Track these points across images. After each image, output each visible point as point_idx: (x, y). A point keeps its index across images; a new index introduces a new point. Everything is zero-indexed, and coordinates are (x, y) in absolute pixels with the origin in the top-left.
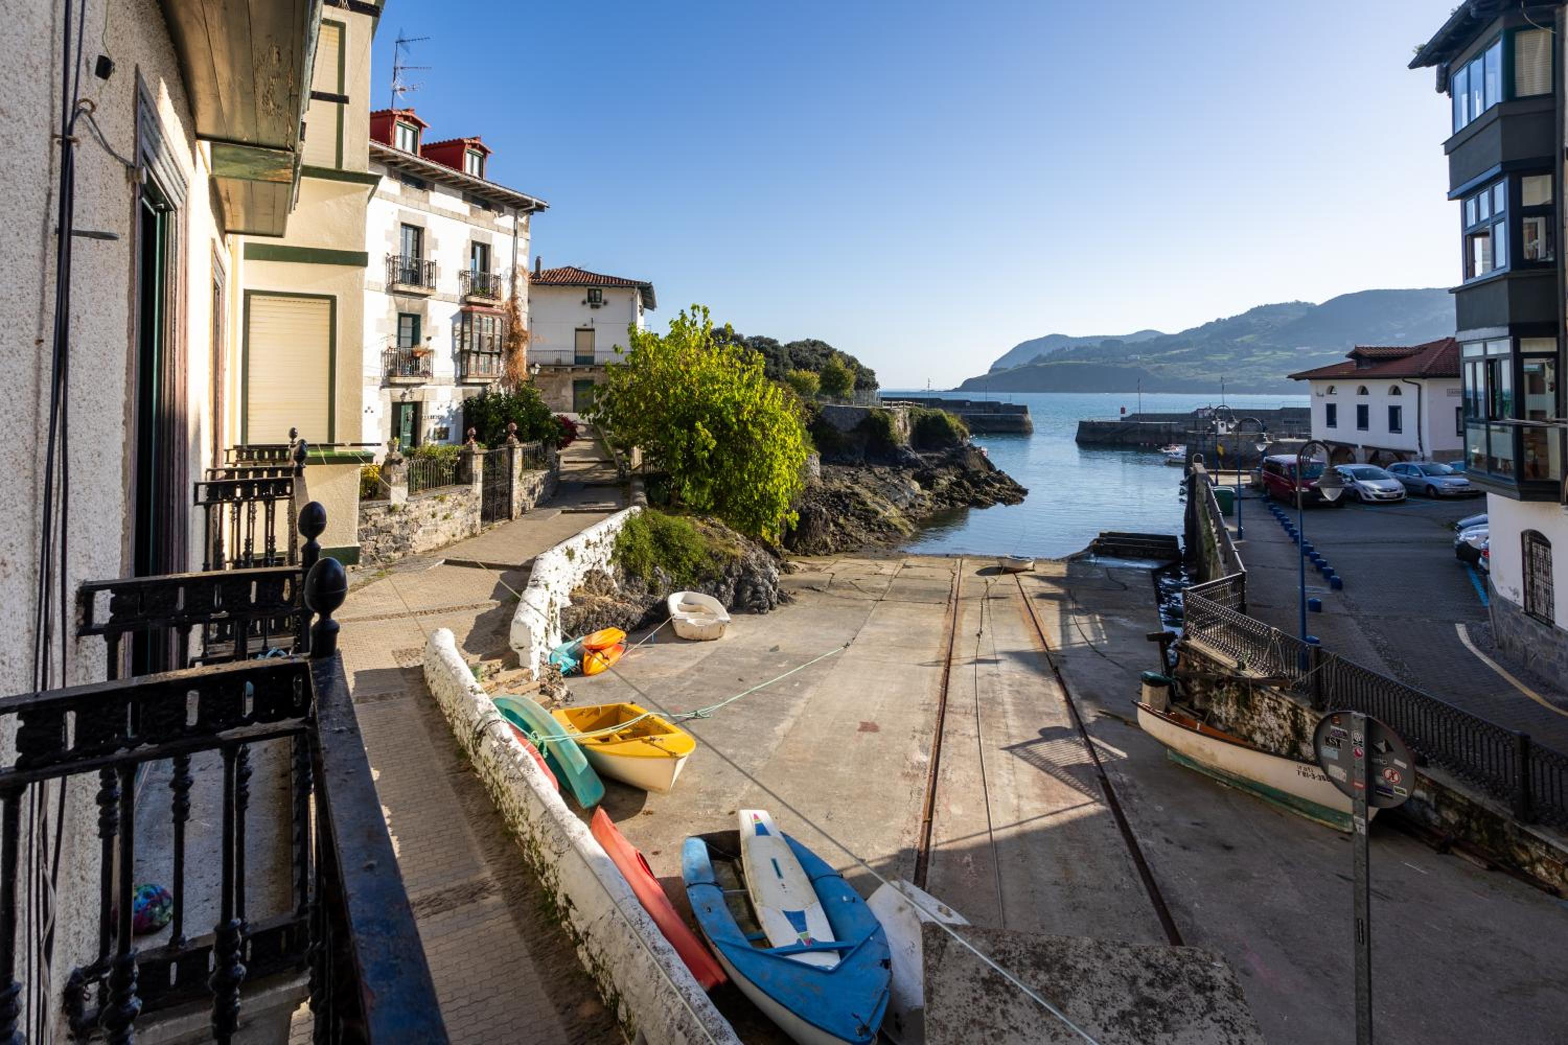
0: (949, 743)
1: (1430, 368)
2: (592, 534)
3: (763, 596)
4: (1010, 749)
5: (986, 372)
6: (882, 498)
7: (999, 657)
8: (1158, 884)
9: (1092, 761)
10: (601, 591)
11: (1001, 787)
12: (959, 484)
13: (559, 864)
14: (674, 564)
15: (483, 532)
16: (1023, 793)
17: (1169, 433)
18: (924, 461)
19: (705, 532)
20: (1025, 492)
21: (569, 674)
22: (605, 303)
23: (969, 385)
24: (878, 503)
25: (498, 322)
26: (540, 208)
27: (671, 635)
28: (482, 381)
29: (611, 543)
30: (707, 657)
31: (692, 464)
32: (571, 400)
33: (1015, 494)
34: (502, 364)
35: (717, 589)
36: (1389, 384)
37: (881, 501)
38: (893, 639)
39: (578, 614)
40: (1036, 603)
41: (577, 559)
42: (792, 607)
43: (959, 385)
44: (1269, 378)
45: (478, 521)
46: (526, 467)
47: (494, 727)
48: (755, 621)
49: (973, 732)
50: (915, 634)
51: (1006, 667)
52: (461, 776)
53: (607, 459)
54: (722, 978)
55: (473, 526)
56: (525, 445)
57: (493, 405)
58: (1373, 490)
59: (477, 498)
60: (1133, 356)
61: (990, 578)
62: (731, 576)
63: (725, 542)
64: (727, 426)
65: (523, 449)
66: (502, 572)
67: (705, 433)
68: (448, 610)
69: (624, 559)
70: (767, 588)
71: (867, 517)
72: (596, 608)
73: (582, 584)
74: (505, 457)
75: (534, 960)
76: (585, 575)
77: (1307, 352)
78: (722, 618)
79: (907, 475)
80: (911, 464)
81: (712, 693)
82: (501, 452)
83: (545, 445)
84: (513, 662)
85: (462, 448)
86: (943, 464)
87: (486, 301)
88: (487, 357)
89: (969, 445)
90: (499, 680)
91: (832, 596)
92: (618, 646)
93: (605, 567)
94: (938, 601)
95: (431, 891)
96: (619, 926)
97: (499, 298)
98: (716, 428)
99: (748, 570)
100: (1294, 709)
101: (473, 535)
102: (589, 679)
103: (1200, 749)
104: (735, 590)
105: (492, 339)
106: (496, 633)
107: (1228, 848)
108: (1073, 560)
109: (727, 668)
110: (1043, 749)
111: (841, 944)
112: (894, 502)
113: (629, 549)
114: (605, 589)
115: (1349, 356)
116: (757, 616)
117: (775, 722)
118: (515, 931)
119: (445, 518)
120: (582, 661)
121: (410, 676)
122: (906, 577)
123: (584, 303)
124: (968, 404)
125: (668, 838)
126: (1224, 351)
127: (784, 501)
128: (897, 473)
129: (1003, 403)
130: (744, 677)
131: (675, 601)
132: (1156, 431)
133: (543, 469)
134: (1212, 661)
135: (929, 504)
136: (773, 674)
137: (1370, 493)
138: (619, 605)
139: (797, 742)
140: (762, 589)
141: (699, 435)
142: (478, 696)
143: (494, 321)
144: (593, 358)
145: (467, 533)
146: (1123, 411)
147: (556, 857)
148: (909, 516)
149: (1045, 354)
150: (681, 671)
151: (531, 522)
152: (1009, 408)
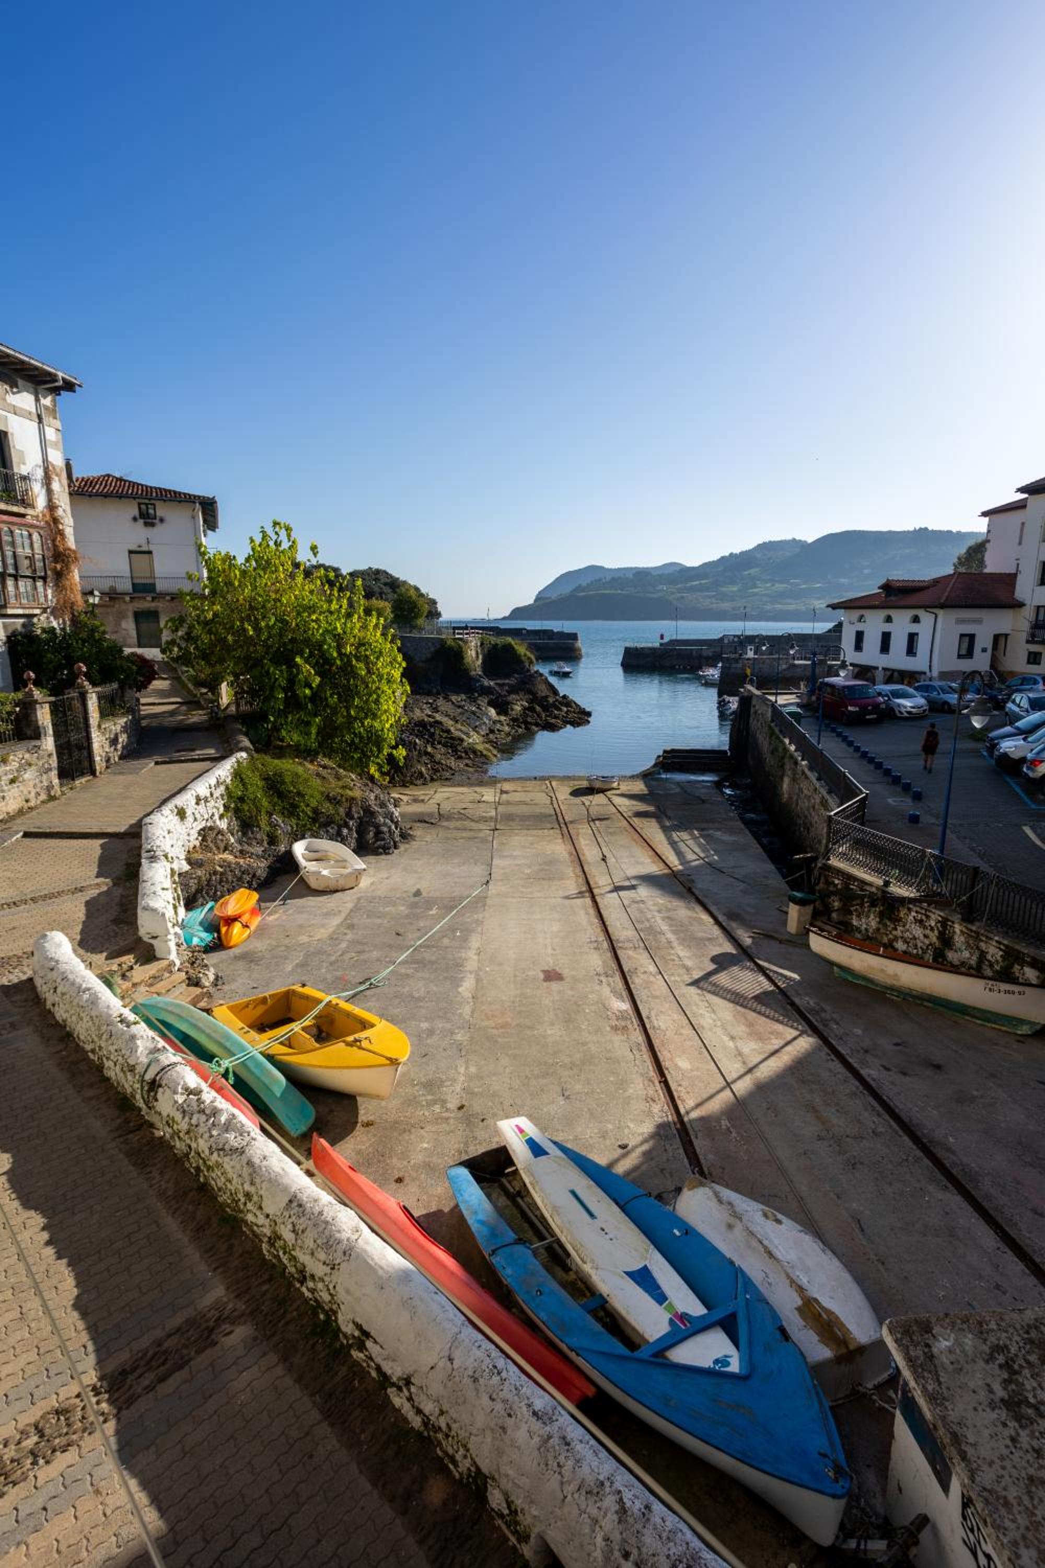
0: (636, 982)
1: (947, 599)
2: (201, 788)
3: (387, 836)
4: (695, 983)
5: (531, 601)
6: (462, 725)
7: (634, 882)
8: (907, 1120)
9: (772, 988)
10: (218, 848)
11: (710, 1029)
12: (531, 709)
13: (334, 1278)
14: (291, 811)
15: (63, 793)
16: (734, 1033)
17: (700, 657)
18: (497, 688)
19: (318, 775)
20: (589, 714)
21: (209, 949)
22: (162, 520)
23: (517, 613)
24: (461, 731)
25: (36, 537)
26: (69, 386)
27: (306, 889)
28: (27, 612)
29: (222, 795)
30: (351, 911)
31: (294, 703)
32: (134, 633)
33: (581, 717)
34: (49, 592)
35: (339, 833)
36: (911, 613)
37: (463, 728)
38: (528, 871)
39: (199, 878)
40: (636, 821)
41: (190, 819)
42: (415, 844)
43: (507, 614)
44: (768, 607)
45: (56, 781)
46: (105, 714)
47: (173, 1073)
48: (383, 863)
49: (652, 968)
50: (545, 863)
51: (644, 892)
52: (134, 1138)
53: (190, 698)
54: (591, 1391)
55: (50, 788)
56: (98, 689)
57: (47, 642)
58: (905, 707)
59: (50, 755)
60: (660, 587)
61: (586, 799)
62: (352, 818)
63: (340, 783)
64: (328, 661)
65: (97, 693)
66: (102, 841)
67: (307, 669)
68: (45, 897)
69: (237, 811)
70: (390, 827)
71: (453, 745)
72: (218, 868)
73: (197, 843)
74: (77, 704)
75: (332, 1425)
76: (199, 834)
77: (799, 585)
78: (357, 867)
79: (483, 701)
80: (486, 691)
81: (375, 954)
82: (73, 698)
83: (122, 687)
84: (148, 955)
85: (20, 695)
86: (513, 690)
87: (15, 509)
88: (29, 582)
89: (537, 672)
90: (135, 980)
91: (448, 828)
92: (254, 912)
93: (218, 822)
94: (549, 826)
95: (145, 1342)
96: (467, 1381)
97: (33, 506)
98: (317, 662)
99: (369, 812)
100: (944, 923)
101: (52, 798)
102: (231, 952)
103: (882, 971)
104: (357, 832)
105: (31, 559)
106: (117, 921)
107: (938, 1067)
108: (646, 776)
109: (379, 921)
110: (723, 979)
111: (719, 1314)
112: (475, 729)
113: (241, 799)
114: (222, 846)
115: (879, 588)
116: (383, 857)
117: (456, 982)
118: (289, 1381)
119: (12, 781)
120: (219, 932)
121: (16, 998)
122: (508, 803)
123: (135, 519)
124: (524, 632)
125: (404, 1156)
126: (733, 582)
127: (391, 737)
128: (473, 700)
129: (555, 630)
130: (401, 931)
131: (299, 849)
132: (688, 656)
133: (123, 714)
134: (855, 879)
135: (507, 729)
136: (428, 923)
137: (903, 710)
138: (241, 861)
139: (490, 1004)
140: (385, 829)
141: (299, 671)
142: (134, 1029)
143: (30, 535)
144: (154, 585)
145: (43, 797)
146: (662, 637)
147: (327, 1270)
148: (491, 742)
149: (584, 584)
150: (331, 930)
151: (121, 778)
152: (562, 635)
